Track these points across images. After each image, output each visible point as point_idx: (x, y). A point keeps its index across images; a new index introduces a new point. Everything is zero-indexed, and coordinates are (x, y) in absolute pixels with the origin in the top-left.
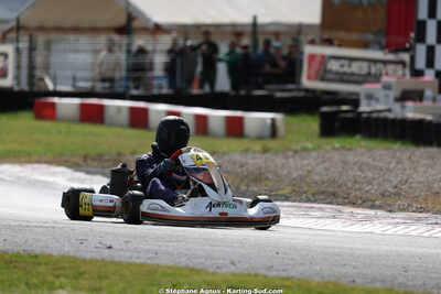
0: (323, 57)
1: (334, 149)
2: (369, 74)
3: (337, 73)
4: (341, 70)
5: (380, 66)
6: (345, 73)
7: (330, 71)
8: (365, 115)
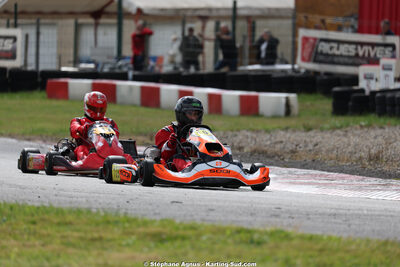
0: (315, 39)
1: (362, 127)
2: (357, 55)
3: (327, 55)
4: (330, 52)
5: (366, 48)
6: (334, 55)
7: (322, 53)
8: (378, 95)
